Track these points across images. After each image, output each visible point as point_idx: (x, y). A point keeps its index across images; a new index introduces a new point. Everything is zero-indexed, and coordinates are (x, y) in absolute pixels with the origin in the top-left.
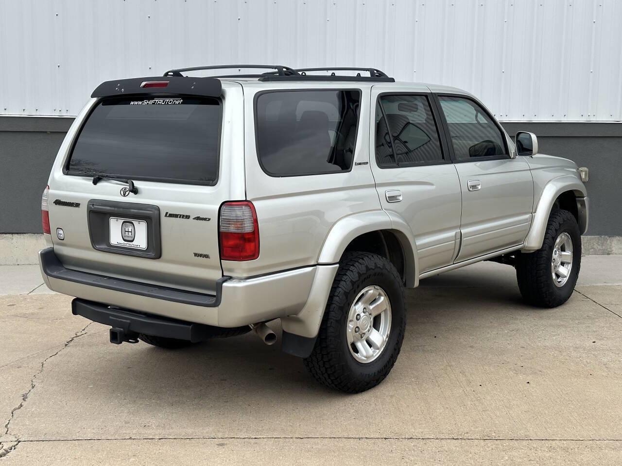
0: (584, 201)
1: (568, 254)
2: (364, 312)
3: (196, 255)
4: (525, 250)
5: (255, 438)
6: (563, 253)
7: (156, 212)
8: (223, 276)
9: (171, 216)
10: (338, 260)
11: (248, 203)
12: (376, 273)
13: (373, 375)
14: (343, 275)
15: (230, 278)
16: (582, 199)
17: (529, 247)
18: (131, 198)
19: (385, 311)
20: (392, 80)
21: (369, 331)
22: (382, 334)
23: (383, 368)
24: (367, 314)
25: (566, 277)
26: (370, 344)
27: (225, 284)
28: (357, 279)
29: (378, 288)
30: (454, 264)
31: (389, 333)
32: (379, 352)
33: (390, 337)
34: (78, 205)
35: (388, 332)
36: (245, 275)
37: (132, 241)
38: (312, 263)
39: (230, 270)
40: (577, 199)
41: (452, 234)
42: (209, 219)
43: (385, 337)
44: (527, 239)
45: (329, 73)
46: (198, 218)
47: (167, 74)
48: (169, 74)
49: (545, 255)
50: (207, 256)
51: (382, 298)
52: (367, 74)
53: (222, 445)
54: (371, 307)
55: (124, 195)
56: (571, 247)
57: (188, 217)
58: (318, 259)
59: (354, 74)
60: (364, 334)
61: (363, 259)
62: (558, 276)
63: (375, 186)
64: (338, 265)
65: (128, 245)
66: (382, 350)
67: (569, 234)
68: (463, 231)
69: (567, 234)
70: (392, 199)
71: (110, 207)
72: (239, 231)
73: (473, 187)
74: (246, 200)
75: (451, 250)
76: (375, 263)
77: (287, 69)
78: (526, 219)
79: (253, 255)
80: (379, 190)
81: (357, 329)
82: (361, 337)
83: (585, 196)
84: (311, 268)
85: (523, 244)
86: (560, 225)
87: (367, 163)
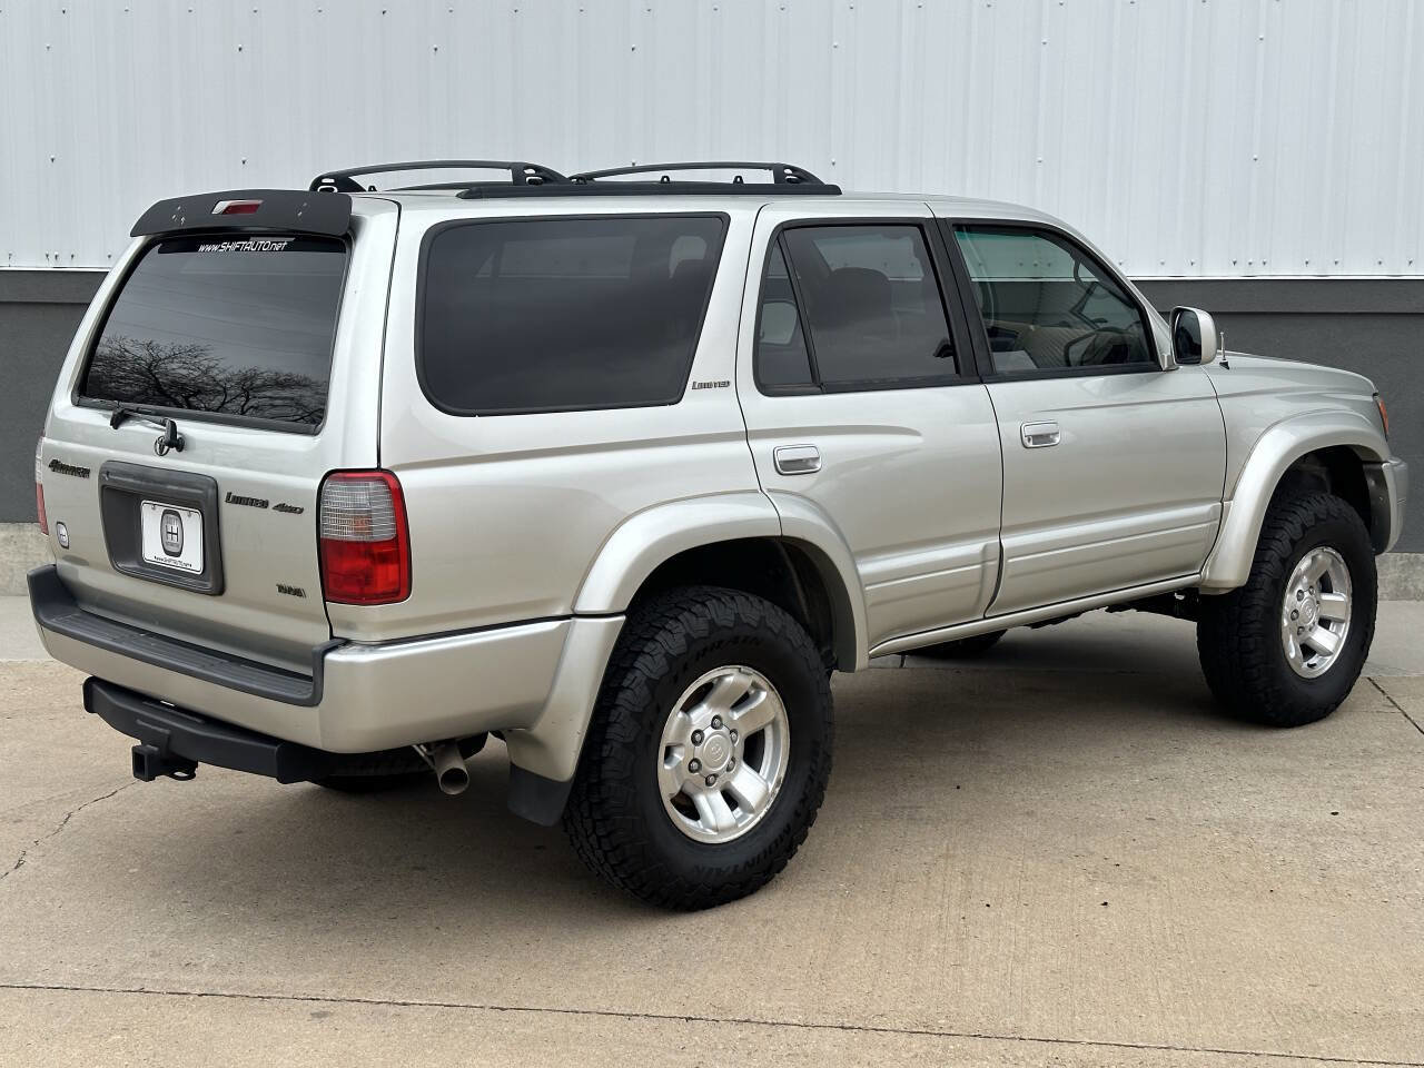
0: (1381, 471)
1: (1339, 599)
2: (713, 726)
3: (281, 589)
4: (1206, 587)
5: (404, 1004)
6: (1326, 597)
7: (211, 492)
8: (332, 637)
9: (238, 500)
10: (624, 607)
11: (383, 476)
12: (737, 638)
13: (731, 870)
14: (648, 640)
15: (347, 642)
16: (1377, 467)
17: (1216, 582)
18: (173, 461)
19: (774, 723)
20: (834, 191)
21: (728, 769)
22: (765, 777)
23: (762, 856)
24: (724, 730)
25: (1330, 654)
26: (732, 799)
27: (330, 657)
28: (683, 649)
29: (750, 670)
30: (985, 618)
31: (783, 775)
32: (753, 819)
33: (786, 785)
34: (85, 473)
35: (780, 772)
36: (379, 637)
37: (178, 555)
38: (559, 612)
39: (349, 626)
40: (1364, 467)
41: (974, 548)
42: (302, 511)
43: (771, 786)
44: (1209, 561)
45: (656, 177)
46: (282, 508)
47: (318, 182)
48: (324, 181)
49: (1261, 603)
50: (298, 592)
51: (763, 695)
52: (767, 178)
53: (321, 1015)
54: (736, 716)
55: (161, 455)
56: (1347, 582)
57: (264, 504)
58: (575, 602)
59: (727, 177)
60: (715, 776)
61: (703, 604)
62: (1308, 650)
63: (747, 436)
64: (623, 618)
65: (172, 562)
66: (762, 815)
67: (1338, 551)
68: (1008, 542)
69: (1330, 550)
70: (789, 467)
71: (134, 478)
72: (365, 538)
73: (1038, 438)
74: (379, 469)
75: (971, 585)
76: (737, 615)
77: (537, 169)
78: (1203, 515)
79: (399, 591)
80: (758, 445)
81: (695, 764)
82: (708, 784)
83: (1384, 459)
84: (558, 623)
85: (1200, 573)
86: (1307, 529)
87: (726, 384)
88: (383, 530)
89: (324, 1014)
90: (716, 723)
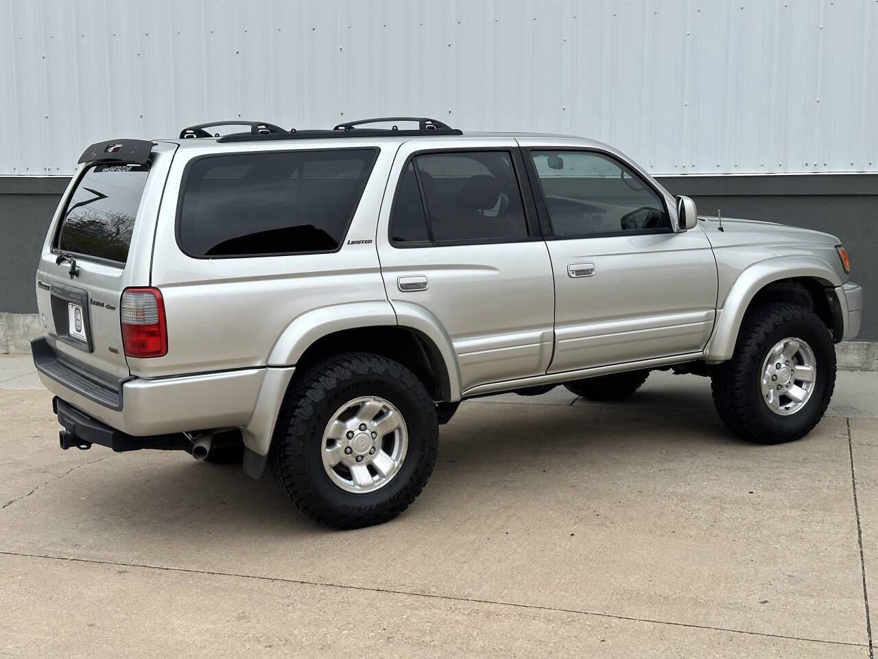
0: (835, 293)
1: (808, 369)
2: (360, 429)
3: (110, 349)
4: (708, 360)
5: (167, 569)
6: (798, 367)
7: (85, 298)
8: (130, 375)
9: (94, 302)
10: (295, 362)
11: (152, 290)
12: (370, 381)
13: (367, 509)
14: (315, 381)
15: (137, 378)
16: (831, 289)
17: (714, 357)
18: (75, 283)
19: (399, 429)
20: (458, 133)
21: (370, 453)
22: (394, 459)
23: (388, 502)
24: (367, 431)
25: (801, 401)
26: (373, 470)
27: (127, 385)
28: (335, 386)
29: (381, 399)
30: (546, 374)
31: (404, 458)
32: (385, 482)
33: (405, 463)
34: (47, 288)
35: (403, 456)
36: (151, 375)
37: (79, 331)
38: (258, 364)
39: (138, 370)
40: (826, 290)
41: (536, 334)
42: (115, 308)
43: (396, 464)
44: (709, 344)
46: (108, 307)
47: (184, 132)
48: (188, 131)
49: (743, 369)
50: (116, 351)
51: (391, 413)
52: (415, 126)
54: (375, 424)
56: (813, 359)
57: (103, 305)
58: (268, 359)
59: (388, 126)
60: (362, 457)
61: (350, 362)
62: (785, 399)
63: (381, 270)
64: (294, 368)
65: (79, 336)
66: (390, 479)
67: (804, 340)
68: (558, 331)
69: (798, 339)
72: (141, 323)
73: (580, 273)
74: (150, 287)
75: (533, 355)
76: (370, 368)
77: (267, 125)
78: (702, 317)
79: (162, 350)
80: (387, 276)
81: (348, 450)
82: (357, 460)
83: (836, 285)
84: (258, 370)
85: (703, 351)
86: (777, 326)
87: (370, 241)
88: (152, 319)
89: (124, 572)
90: (362, 427)
